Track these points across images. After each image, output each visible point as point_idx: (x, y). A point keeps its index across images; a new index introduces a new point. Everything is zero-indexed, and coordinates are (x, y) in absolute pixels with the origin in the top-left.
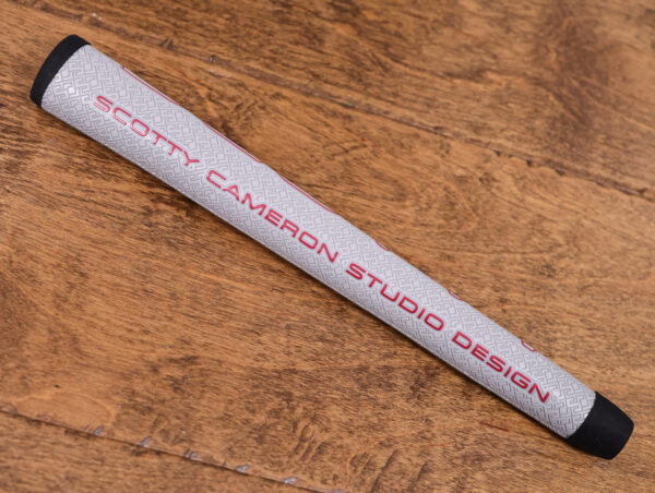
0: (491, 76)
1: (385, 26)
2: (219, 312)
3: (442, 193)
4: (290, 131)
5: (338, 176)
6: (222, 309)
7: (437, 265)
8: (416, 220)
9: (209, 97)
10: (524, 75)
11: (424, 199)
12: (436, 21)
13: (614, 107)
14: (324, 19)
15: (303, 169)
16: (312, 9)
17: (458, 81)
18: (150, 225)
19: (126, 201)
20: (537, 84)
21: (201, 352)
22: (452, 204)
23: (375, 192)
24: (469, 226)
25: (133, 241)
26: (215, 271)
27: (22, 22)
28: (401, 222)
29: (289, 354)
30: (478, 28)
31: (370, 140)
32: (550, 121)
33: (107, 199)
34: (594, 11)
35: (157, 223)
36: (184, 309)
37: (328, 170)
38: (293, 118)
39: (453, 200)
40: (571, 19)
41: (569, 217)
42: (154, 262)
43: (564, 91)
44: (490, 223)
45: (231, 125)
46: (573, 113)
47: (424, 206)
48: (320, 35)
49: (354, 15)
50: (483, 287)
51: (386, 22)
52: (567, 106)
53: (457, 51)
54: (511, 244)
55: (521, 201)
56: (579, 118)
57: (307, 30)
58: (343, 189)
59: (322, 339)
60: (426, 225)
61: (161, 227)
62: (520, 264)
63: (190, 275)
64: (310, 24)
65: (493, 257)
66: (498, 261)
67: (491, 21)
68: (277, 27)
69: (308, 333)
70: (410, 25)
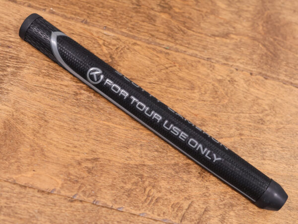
0: (232, 36)
1: (183, 14)
2: (109, 138)
3: (211, 87)
4: (141, 59)
5: (163, 79)
6: (111, 137)
7: (210, 118)
8: (200, 98)
9: (104, 44)
10: (248, 36)
11: (203, 89)
12: (207, 12)
13: (290, 50)
14: (156, 11)
15: (147, 76)
16: (151, 7)
17: (217, 38)
18: (77, 100)
19: (66, 89)
20: (254, 40)
21: (101, 156)
22: (216, 92)
23: (181, 86)
24: (224, 101)
25: (69, 106)
26: (107, 120)
27: (19, 11)
28: (193, 99)
29: (142, 157)
30: (226, 15)
31: (178, 63)
32: (261, 56)
33: (57, 88)
34: (279, 8)
35: (80, 99)
36: (93, 137)
37: (159, 76)
38: (143, 54)
39: (217, 90)
40: (269, 12)
41: (270, 98)
42: (79, 116)
43: (266, 43)
44: (234, 100)
45: (114, 56)
46: (271, 52)
47: (203, 92)
48: (154, 18)
49: (169, 10)
50: (231, 128)
51: (184, 13)
52: (268, 49)
53: (217, 25)
54: (244, 109)
55: (248, 90)
56: (274, 54)
57: (148, 16)
58: (165, 84)
59: (157, 151)
60: (204, 101)
61: (82, 100)
62: (248, 118)
63: (95, 122)
64: (149, 13)
65: (236, 115)
66: (238, 117)
67: (232, 12)
68: (134, 14)
69: (150, 148)
70: (195, 14)
